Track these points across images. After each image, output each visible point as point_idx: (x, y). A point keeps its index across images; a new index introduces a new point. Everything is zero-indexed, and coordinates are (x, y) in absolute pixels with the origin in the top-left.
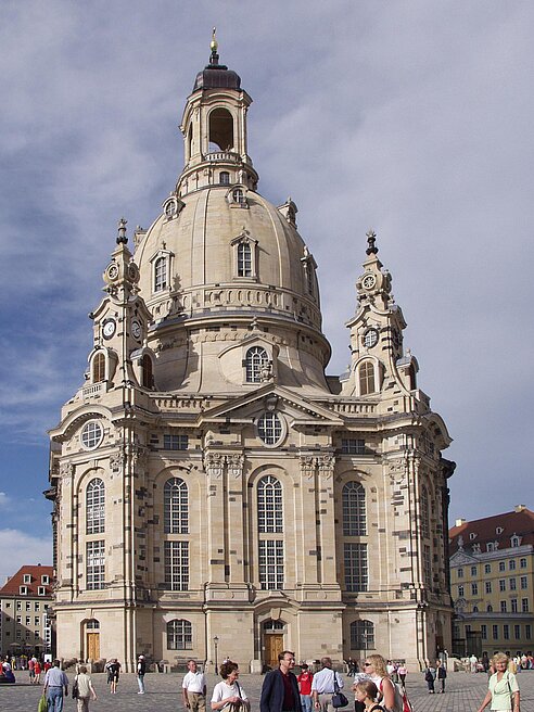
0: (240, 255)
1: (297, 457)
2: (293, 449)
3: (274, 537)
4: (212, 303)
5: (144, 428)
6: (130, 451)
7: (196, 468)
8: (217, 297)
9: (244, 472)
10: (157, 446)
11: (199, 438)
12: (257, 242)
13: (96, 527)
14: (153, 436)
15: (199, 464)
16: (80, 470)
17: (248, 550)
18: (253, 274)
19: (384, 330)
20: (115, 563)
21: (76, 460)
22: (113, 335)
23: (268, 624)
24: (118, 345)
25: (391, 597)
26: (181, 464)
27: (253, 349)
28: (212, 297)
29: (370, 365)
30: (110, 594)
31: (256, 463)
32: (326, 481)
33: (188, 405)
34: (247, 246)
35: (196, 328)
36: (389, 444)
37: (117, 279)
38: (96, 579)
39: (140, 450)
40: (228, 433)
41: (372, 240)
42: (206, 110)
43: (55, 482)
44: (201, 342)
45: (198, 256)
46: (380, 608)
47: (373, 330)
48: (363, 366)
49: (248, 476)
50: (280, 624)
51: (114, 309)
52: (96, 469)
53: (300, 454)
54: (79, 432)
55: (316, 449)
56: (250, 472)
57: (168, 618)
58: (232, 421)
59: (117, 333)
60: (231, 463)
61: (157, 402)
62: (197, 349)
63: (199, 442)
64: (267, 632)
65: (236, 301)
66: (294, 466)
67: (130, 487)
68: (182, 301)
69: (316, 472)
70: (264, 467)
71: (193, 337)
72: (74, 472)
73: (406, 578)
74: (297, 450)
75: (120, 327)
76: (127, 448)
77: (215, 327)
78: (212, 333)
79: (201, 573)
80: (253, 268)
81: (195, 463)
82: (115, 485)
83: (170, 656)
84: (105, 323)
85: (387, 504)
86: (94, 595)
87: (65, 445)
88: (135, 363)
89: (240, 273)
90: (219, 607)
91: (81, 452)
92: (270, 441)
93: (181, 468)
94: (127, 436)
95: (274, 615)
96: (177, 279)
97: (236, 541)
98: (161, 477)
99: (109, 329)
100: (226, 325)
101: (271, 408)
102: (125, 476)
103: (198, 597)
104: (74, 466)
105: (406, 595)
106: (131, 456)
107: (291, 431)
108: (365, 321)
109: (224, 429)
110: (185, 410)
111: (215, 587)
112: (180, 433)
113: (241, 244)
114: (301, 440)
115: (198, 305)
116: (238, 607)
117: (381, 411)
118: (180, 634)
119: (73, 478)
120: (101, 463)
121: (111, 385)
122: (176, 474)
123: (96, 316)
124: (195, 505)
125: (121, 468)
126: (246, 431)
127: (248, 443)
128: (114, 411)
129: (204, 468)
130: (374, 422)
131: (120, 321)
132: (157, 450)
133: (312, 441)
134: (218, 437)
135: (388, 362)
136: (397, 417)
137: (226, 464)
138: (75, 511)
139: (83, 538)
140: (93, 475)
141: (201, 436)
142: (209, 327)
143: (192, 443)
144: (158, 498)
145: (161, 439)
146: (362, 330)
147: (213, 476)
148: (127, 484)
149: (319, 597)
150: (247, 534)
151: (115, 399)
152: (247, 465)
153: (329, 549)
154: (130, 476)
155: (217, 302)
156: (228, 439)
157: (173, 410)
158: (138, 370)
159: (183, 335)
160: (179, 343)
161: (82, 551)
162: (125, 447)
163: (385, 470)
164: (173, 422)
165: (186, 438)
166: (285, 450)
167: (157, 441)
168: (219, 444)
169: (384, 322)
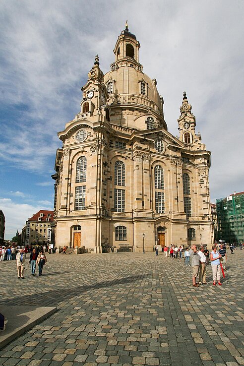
0: (142, 87)
1: (169, 159)
3: (161, 191)
4: (131, 101)
5: (108, 135)
6: (101, 144)
7: (129, 158)
8: (133, 99)
9: (150, 162)
10: (112, 145)
11: (130, 145)
12: (148, 84)
13: (82, 179)
14: (111, 141)
15: (131, 156)
16: (74, 152)
17: (151, 196)
18: (146, 95)
19: (192, 123)
20: (91, 197)
21: (72, 147)
22: (92, 97)
23: (159, 229)
24: (95, 101)
25: (200, 219)
26: (123, 155)
27: (149, 118)
28: (131, 99)
29: (188, 134)
30: (88, 212)
31: (155, 159)
32: (179, 170)
33: (126, 130)
34: (144, 85)
35: (125, 109)
36: (197, 161)
37: (95, 76)
38: (80, 204)
39: (106, 144)
40: (144, 144)
41: (185, 95)
42: (125, 43)
44: (126, 114)
45: (126, 83)
46: (197, 223)
47: (188, 123)
48: (186, 134)
49: (151, 164)
50: (163, 229)
51: (94, 86)
52: (82, 152)
53: (170, 158)
54: (75, 135)
55: (176, 157)
56: (152, 162)
57: (116, 225)
58: (146, 139)
59: (94, 96)
60: (145, 157)
61: (113, 126)
62: (125, 116)
63: (130, 147)
64: (160, 232)
65: (140, 103)
66: (168, 162)
67: (100, 160)
68: (119, 99)
69: (176, 166)
70: (157, 161)
71: (123, 112)
72: (70, 153)
73: (206, 212)
74: (169, 156)
75: (96, 94)
76: (100, 141)
77: (132, 109)
78: (131, 112)
79: (131, 205)
80: (146, 93)
81: (129, 156)
82: (92, 159)
83: (117, 244)
84: (88, 92)
85: (198, 184)
86: (79, 213)
87: (66, 141)
88: (103, 110)
89: (142, 93)
90: (140, 220)
91: (75, 143)
92: (159, 151)
93: (123, 157)
94: (100, 136)
95: (162, 224)
96: (117, 91)
97: (147, 191)
98: (114, 159)
99: (90, 95)
100: (137, 110)
101: (160, 138)
102: (98, 155)
103: (130, 216)
104: (71, 150)
105: (206, 219)
106: (102, 146)
107: (167, 149)
108: (185, 120)
109: (143, 141)
110: (125, 132)
111: (138, 210)
112: (123, 142)
113: (142, 83)
114: (171, 153)
115: (126, 101)
116: (149, 220)
117: (194, 149)
118: (121, 233)
119: (70, 156)
120: (85, 149)
121: (92, 115)
122: (120, 159)
123: (85, 89)
124: (128, 174)
125: (96, 151)
126: (151, 144)
127: (151, 150)
128: (94, 124)
129: (133, 158)
130: (194, 152)
131: (96, 91)
132: (113, 147)
133: (175, 154)
134: (140, 145)
136: (201, 151)
137: (143, 157)
138: (70, 171)
139: (74, 185)
140: (80, 155)
141: (132, 145)
142: (130, 109)
143: (128, 147)
144: (112, 169)
145: (114, 142)
146: (184, 123)
147: (138, 161)
148: (99, 158)
149: (178, 217)
150: (151, 188)
151: (95, 119)
152: (151, 159)
153: (181, 199)
154: (101, 155)
155: (133, 101)
156: (145, 146)
157: (120, 131)
158: (104, 113)
159: (119, 111)
160: (117, 114)
161: (73, 191)
162: (99, 141)
163: (197, 171)
164: (120, 136)
165: (125, 144)
166: (165, 155)
167: (113, 143)
168: (140, 148)
169: (192, 120)
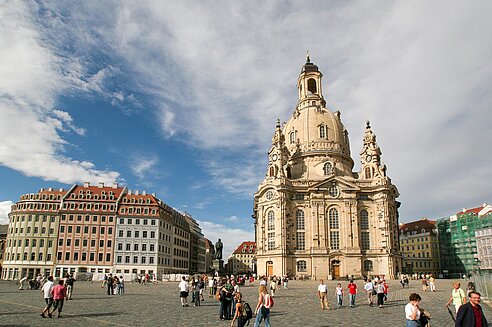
0: (321, 130)
1: (343, 202)
2: (342, 198)
3: (336, 230)
4: (311, 148)
5: (289, 192)
6: (284, 201)
8: (313, 145)
9: (325, 207)
11: (308, 196)
12: (327, 126)
13: (272, 228)
14: (292, 195)
15: (308, 205)
16: (266, 208)
17: (326, 235)
18: (326, 137)
19: (374, 156)
20: (278, 241)
21: (264, 204)
22: (276, 160)
23: (334, 262)
24: (278, 163)
25: (379, 252)
26: (302, 205)
27: (326, 164)
28: (311, 145)
29: (369, 168)
30: (277, 252)
31: (329, 204)
32: (354, 210)
33: (304, 184)
34: (323, 127)
35: (306, 157)
36: (376, 196)
37: (277, 140)
38: (272, 246)
39: (287, 200)
40: (319, 193)
41: (368, 123)
42: (306, 79)
43: (256, 212)
44: (307, 162)
46: (374, 256)
47: (370, 155)
48: (366, 169)
49: (326, 209)
50: (338, 262)
51: (277, 150)
52: (271, 207)
53: (344, 200)
54: (265, 195)
55: (350, 198)
56: (327, 207)
57: (298, 260)
58: (320, 189)
59: (278, 159)
60: (320, 204)
61: (293, 183)
62: (306, 164)
64: (334, 265)
65: (319, 147)
66: (342, 205)
68: (300, 147)
69: (350, 207)
70: (332, 205)
71: (305, 160)
72: (263, 209)
73: (384, 245)
75: (279, 157)
77: (313, 156)
78: (311, 159)
79: (309, 244)
80: (325, 135)
82: (278, 213)
83: (298, 274)
84: (273, 156)
85: (377, 218)
86: (271, 252)
87: (260, 199)
88: (285, 169)
89: (321, 137)
90: (316, 256)
91: (266, 202)
92: (334, 196)
94: (282, 196)
95: (336, 258)
96: (298, 140)
97: (322, 232)
98: (295, 210)
99: (275, 158)
100: (316, 155)
101: (334, 184)
103: (309, 252)
104: (263, 206)
105: (384, 251)
106: (284, 203)
107: (341, 192)
108: (366, 153)
109: (317, 192)
110: (303, 186)
111: (315, 248)
112: (301, 194)
113: (321, 126)
114: (345, 195)
115: (306, 149)
116: (323, 256)
117: (373, 184)
118: (302, 266)
119: (263, 211)
120: (273, 205)
121: (276, 178)
122: (300, 208)
123: (270, 153)
124: (307, 219)
125: (280, 207)
126: (325, 192)
127: (326, 197)
128: (278, 187)
129: (310, 206)
130: (371, 188)
131: (279, 155)
132: (293, 200)
133: (349, 195)
134: (315, 195)
135: (375, 167)
136: (379, 186)
137: (318, 205)
138: (264, 222)
139: (267, 232)
140: (270, 209)
142: (310, 156)
143: (306, 197)
144: (294, 217)
145: (295, 196)
146: (366, 156)
147: (314, 209)
148: (283, 212)
149: (353, 252)
150: (326, 229)
151: (278, 182)
152: (325, 205)
153: (356, 235)
154: (283, 210)
155: (313, 147)
156: (318, 195)
157: (299, 186)
158: (286, 172)
159: (301, 159)
160: (300, 162)
161: (267, 237)
162: (282, 199)
163: (375, 205)
164: (299, 190)
165: (303, 196)
166: (339, 199)
167: (293, 197)
168: (316, 198)
169: (374, 152)
